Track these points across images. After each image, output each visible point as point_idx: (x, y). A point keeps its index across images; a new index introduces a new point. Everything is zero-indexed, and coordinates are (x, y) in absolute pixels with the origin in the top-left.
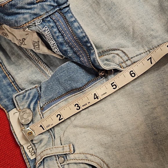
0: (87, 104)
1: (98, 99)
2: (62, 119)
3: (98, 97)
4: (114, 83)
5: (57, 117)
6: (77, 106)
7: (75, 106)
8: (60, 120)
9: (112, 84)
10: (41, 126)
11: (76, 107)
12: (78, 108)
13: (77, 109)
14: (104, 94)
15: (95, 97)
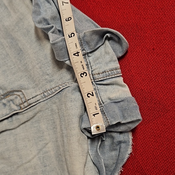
0: (82, 64)
1: (79, 52)
2: (92, 92)
3: (77, 52)
4: (69, 35)
5: (89, 97)
6: (82, 75)
7: (82, 77)
8: (93, 95)
9: (69, 37)
10: (94, 115)
11: (84, 76)
12: (85, 74)
13: (86, 76)
14: (76, 46)
15: (77, 54)
